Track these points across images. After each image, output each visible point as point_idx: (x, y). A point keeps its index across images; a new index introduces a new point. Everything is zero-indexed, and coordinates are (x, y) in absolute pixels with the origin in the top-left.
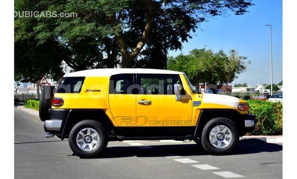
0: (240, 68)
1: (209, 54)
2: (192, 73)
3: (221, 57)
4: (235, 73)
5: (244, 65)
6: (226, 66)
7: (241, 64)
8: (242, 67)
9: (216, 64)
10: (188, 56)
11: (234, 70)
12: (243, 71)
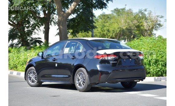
0: (158, 26)
1: (130, 13)
2: (113, 31)
3: (141, 16)
4: (154, 30)
5: (161, 23)
6: (145, 24)
7: (159, 22)
8: (159, 25)
9: (136, 22)
10: (110, 15)
11: (153, 28)
12: (160, 28)
